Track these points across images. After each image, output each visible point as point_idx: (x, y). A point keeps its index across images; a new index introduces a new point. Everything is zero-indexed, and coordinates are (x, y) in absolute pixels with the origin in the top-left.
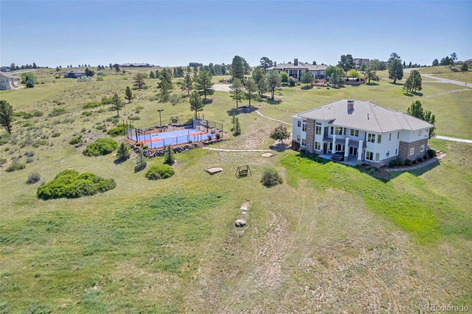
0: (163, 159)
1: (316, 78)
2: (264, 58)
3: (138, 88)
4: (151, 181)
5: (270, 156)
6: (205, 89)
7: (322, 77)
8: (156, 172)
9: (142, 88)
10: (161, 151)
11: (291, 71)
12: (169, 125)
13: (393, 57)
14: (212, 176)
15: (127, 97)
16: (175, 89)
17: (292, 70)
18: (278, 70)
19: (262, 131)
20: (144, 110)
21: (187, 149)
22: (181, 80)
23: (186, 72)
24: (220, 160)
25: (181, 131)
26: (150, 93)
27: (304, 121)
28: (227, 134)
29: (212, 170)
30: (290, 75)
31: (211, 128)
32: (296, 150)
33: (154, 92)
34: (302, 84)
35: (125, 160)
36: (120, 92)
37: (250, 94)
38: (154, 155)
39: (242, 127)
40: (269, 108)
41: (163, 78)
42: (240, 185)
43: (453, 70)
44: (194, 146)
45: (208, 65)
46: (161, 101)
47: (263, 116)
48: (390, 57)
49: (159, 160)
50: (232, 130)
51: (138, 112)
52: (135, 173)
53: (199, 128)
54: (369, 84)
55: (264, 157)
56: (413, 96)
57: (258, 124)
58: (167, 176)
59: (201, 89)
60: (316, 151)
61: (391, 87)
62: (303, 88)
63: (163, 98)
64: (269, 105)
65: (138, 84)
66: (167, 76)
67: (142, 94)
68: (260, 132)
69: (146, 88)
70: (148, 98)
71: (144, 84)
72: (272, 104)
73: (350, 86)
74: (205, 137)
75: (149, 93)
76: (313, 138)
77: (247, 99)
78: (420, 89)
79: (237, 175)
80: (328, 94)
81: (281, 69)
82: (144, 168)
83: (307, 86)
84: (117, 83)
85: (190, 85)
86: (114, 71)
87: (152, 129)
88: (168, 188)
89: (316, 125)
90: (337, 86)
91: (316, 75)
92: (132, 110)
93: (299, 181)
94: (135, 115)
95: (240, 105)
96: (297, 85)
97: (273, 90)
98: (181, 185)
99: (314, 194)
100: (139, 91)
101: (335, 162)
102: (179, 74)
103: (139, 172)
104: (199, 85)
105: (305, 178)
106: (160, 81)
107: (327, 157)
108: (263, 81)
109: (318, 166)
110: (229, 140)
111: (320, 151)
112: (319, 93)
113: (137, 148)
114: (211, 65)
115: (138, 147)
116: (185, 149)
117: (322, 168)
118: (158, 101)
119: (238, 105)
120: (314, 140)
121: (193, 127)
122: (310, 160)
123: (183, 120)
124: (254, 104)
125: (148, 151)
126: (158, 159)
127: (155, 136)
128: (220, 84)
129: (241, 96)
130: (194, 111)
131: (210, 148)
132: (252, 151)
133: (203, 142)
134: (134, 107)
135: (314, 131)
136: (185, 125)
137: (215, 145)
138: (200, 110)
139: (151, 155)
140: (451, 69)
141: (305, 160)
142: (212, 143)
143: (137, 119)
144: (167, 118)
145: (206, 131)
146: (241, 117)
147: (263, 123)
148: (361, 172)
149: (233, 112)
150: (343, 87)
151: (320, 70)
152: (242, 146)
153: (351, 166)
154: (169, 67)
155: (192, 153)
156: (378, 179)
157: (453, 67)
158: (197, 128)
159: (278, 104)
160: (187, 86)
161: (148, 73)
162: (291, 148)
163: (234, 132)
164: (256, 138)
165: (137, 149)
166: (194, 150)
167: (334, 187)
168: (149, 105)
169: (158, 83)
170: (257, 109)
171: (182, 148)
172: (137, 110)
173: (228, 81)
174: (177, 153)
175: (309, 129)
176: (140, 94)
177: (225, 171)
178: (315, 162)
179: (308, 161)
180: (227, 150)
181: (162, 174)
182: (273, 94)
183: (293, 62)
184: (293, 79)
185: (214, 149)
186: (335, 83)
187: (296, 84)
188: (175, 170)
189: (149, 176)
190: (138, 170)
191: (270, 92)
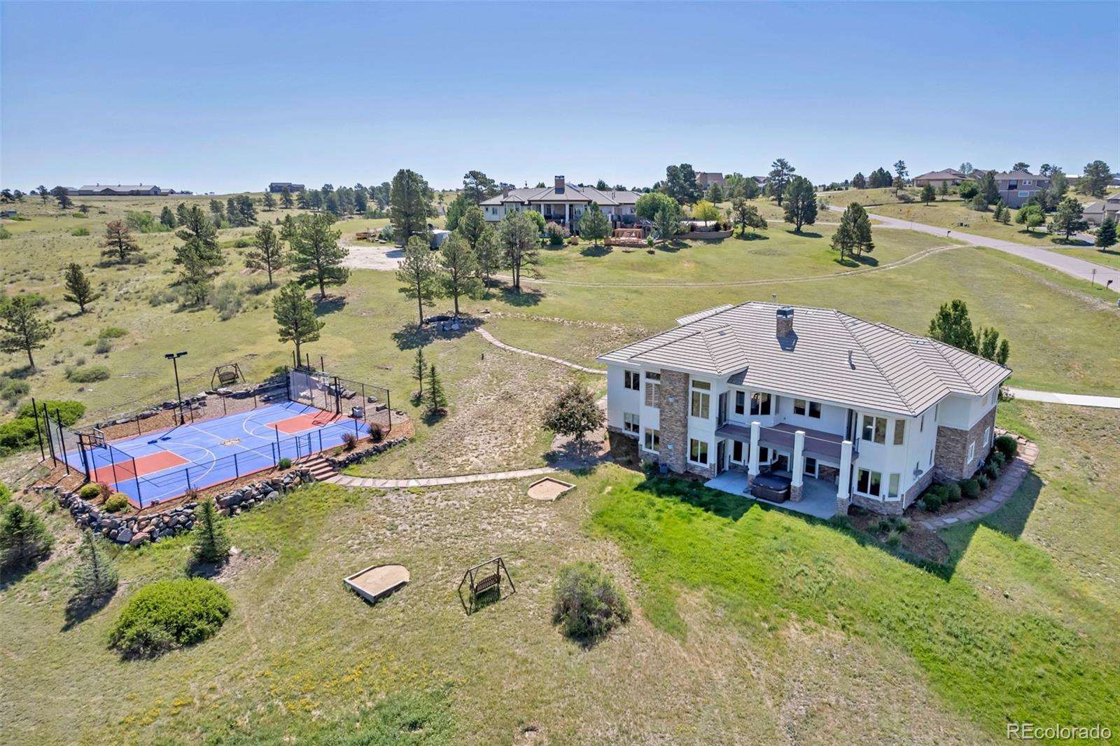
0: (186, 548)
1: (614, 223)
2: (474, 174)
3: (118, 263)
4: (133, 664)
5: (558, 498)
6: (320, 268)
7: (627, 222)
8: (156, 622)
9: (129, 262)
10: (178, 513)
11: (548, 207)
12: (210, 393)
13: (780, 168)
14: (374, 610)
15: (74, 296)
16: (230, 264)
17: (549, 205)
18: (514, 204)
19: (508, 397)
20: (127, 339)
21: (274, 494)
22: (248, 235)
23: (262, 208)
24: (393, 528)
25: (250, 414)
26: (154, 277)
27: (648, 375)
28: (407, 421)
29: (372, 583)
30: (548, 218)
31: (349, 398)
32: (630, 464)
33: (165, 272)
34: (581, 242)
35: (31, 566)
36: (55, 274)
37: (455, 280)
38: (150, 532)
39: (446, 387)
40: (515, 319)
41: (190, 235)
42: (484, 646)
43: (901, 198)
44: (298, 479)
45: (319, 189)
46: (184, 306)
47: (501, 345)
48: (773, 169)
49: (171, 552)
50: (417, 401)
51: (103, 351)
52: (66, 629)
53: (308, 398)
54: (743, 236)
55: (540, 503)
56: (858, 266)
57: (492, 374)
58: (201, 632)
59: (308, 268)
60: (693, 467)
61: (797, 242)
62: (586, 253)
63: (190, 297)
64: (512, 310)
65: (117, 251)
66: (204, 229)
67: (127, 282)
68: (502, 401)
69: (141, 262)
70: (143, 295)
71: (135, 249)
72: (518, 305)
73: (699, 243)
74: (333, 436)
75: (149, 277)
76: (682, 429)
77: (449, 294)
78: (870, 248)
79: (466, 597)
80: (654, 267)
81: (522, 203)
82: (107, 600)
83: (596, 246)
84: (48, 246)
85: (273, 254)
86: (53, 205)
87: (152, 415)
88: (202, 699)
89: (691, 389)
90: (670, 244)
91: (612, 216)
92: (86, 341)
93: (679, 600)
94: (94, 363)
95: (429, 313)
96: (569, 243)
97: (515, 264)
98: (258, 670)
99: (749, 659)
100: (119, 270)
101: (766, 507)
102: (244, 214)
103: (84, 625)
104: (302, 256)
105: (696, 587)
106: (181, 243)
107: (735, 488)
108: (489, 242)
109: (722, 530)
110: (412, 440)
111: (707, 466)
112: (633, 267)
113: (84, 508)
114: (327, 189)
115: (87, 503)
116: (266, 494)
117: (735, 535)
118: (175, 306)
119: (424, 314)
120: (685, 433)
121: (288, 393)
122: (689, 506)
123: (254, 373)
124: (468, 307)
125: (128, 520)
126: (168, 547)
127: (160, 443)
128: (361, 245)
129: (433, 288)
130: (291, 344)
131: (352, 480)
132: (494, 481)
133: (327, 460)
134: (94, 332)
135: (686, 407)
136: (261, 391)
137: (370, 464)
138: (311, 340)
139: (139, 536)
140: (897, 196)
141: (673, 506)
142: (357, 460)
143: (99, 376)
144: (205, 368)
145: (334, 409)
146: (437, 351)
147: (506, 370)
148: (862, 543)
149: (412, 338)
150: (686, 246)
151: (621, 204)
152: (459, 460)
153: (824, 522)
154: (216, 194)
155: (292, 508)
156: (921, 567)
157: (900, 193)
158: (305, 397)
159: (536, 302)
160: (263, 259)
161: (156, 210)
162: (611, 456)
163: (423, 408)
164: (496, 425)
165: (84, 510)
166: (297, 494)
167: (803, 615)
168: (146, 320)
169: (175, 248)
170: (479, 322)
171: (255, 492)
172: (102, 343)
173: (381, 237)
174: (239, 511)
175: (671, 400)
176: (122, 281)
177: (420, 582)
178: (707, 510)
179: (684, 507)
180: (413, 483)
181: (180, 630)
182: (518, 276)
183: (551, 183)
184: (559, 228)
185: (369, 483)
186: (665, 236)
187: (565, 241)
188: (233, 595)
189: (124, 644)
190: (79, 612)
191: (506, 268)
